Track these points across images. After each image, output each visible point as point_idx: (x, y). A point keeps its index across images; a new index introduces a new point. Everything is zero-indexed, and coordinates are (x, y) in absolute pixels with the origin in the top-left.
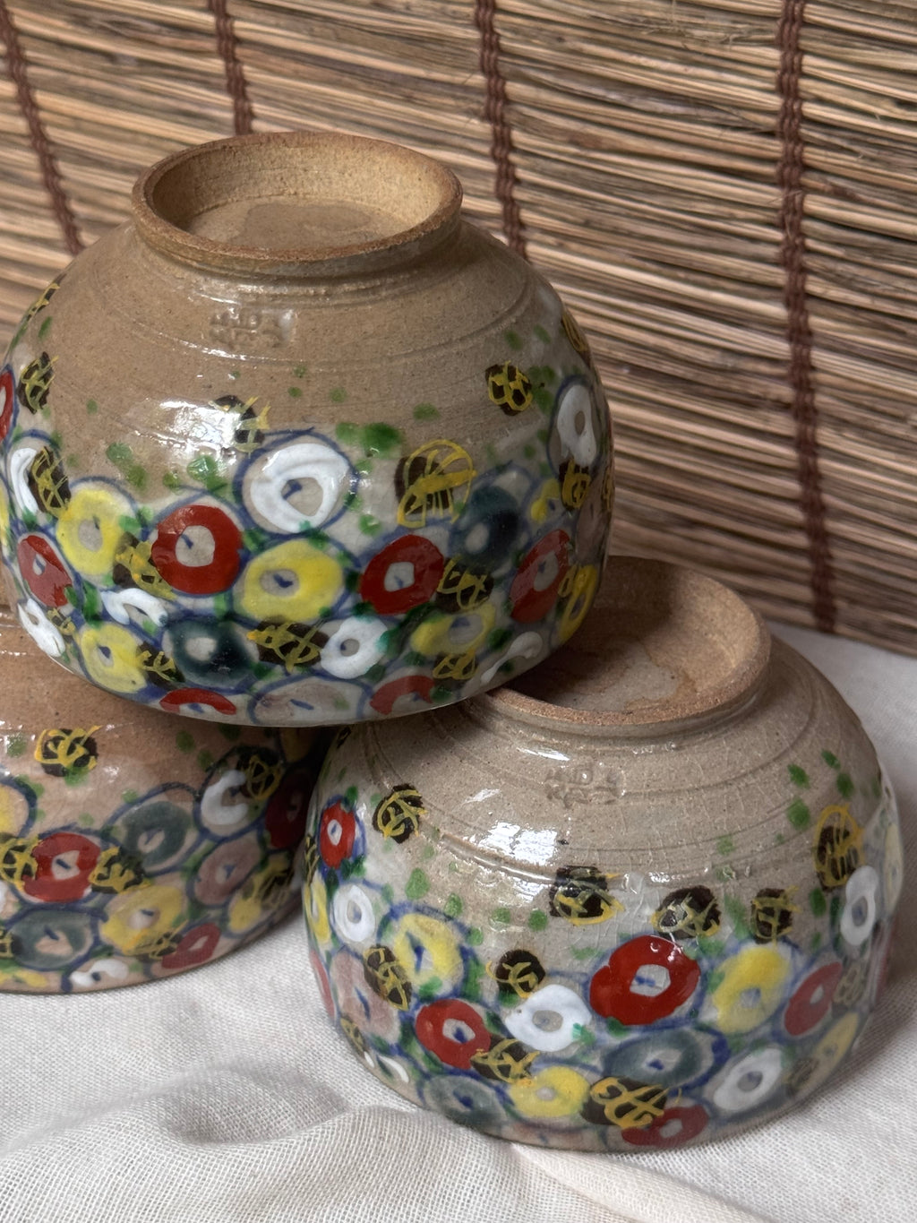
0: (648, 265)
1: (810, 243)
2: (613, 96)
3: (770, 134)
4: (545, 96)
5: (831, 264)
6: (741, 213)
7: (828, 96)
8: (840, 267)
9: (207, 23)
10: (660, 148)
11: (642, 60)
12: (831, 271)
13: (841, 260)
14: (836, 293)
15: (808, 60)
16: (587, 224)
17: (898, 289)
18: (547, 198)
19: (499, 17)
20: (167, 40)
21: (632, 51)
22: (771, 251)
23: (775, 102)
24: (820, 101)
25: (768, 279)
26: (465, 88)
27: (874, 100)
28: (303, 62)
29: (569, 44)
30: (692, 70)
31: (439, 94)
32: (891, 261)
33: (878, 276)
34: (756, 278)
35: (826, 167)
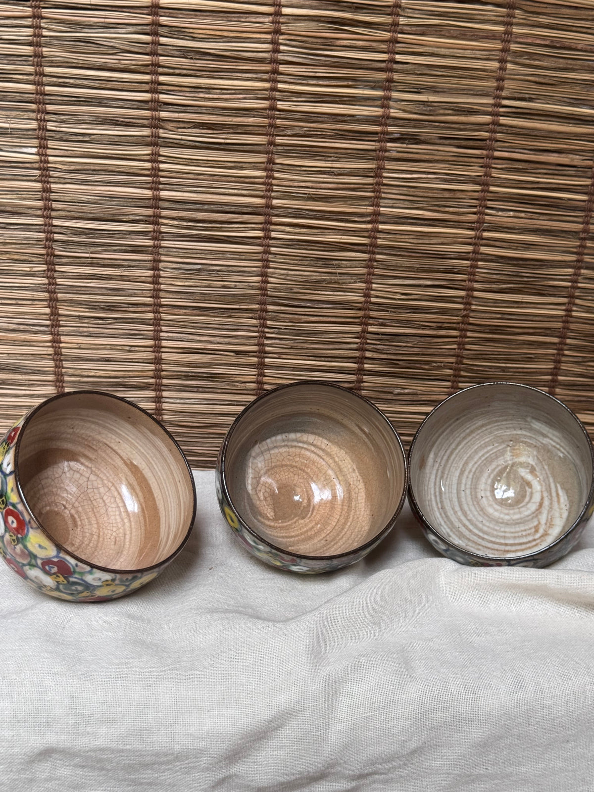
0: (311, 358)
1: (369, 341)
2: (309, 305)
3: (360, 309)
4: (283, 308)
5: (375, 346)
6: (346, 336)
7: (380, 295)
8: (379, 347)
9: (150, 301)
10: (322, 319)
11: (319, 292)
12: (376, 349)
13: (379, 344)
14: (375, 355)
15: (374, 285)
16: (292, 348)
17: (397, 350)
18: (277, 341)
19: (269, 285)
20: (131, 309)
21: (315, 290)
22: (355, 346)
23: (363, 299)
24: (377, 297)
25: (353, 355)
26: (252, 310)
27: (395, 294)
28: (188, 309)
29: (295, 290)
30: (336, 293)
31: (242, 313)
32: (394, 342)
33: (390, 347)
34: (350, 355)
35: (377, 317)
